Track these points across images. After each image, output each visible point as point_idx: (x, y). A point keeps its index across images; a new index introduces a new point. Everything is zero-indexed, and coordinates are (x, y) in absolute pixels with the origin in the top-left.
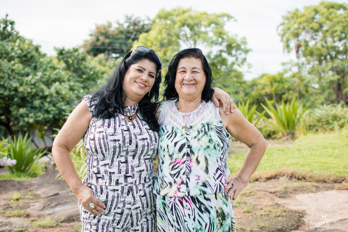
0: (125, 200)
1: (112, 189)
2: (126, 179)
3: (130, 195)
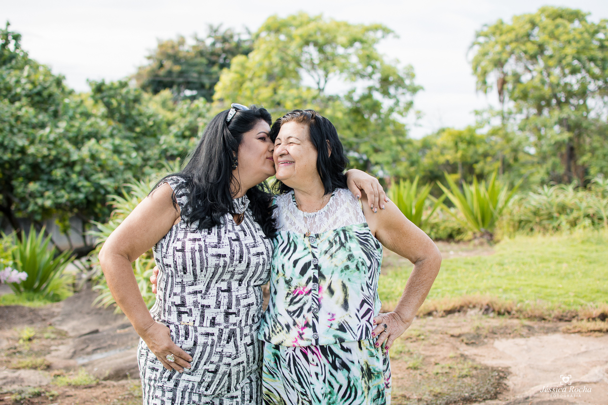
0: (222, 351)
1: (204, 332)
2: (227, 317)
3: (232, 343)
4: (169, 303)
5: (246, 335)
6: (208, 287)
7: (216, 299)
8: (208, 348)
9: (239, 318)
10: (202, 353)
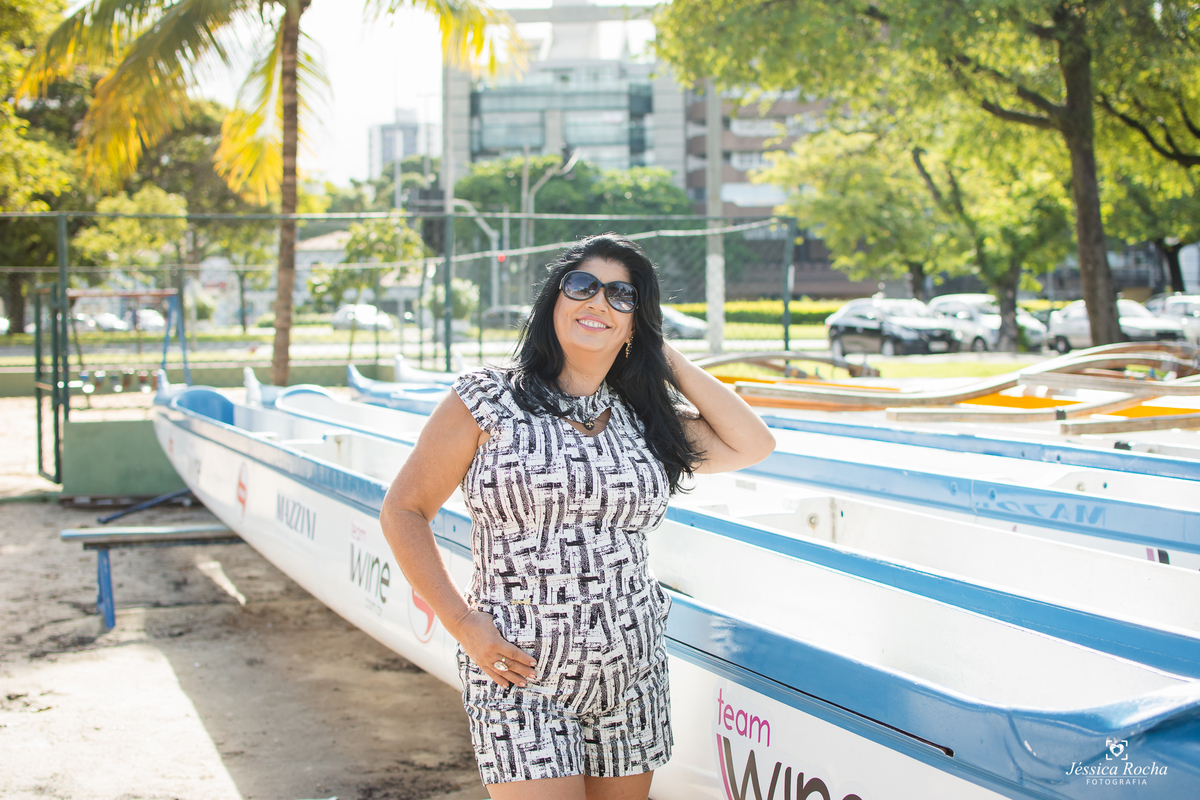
4: (490, 572)
5: (621, 613)
6: (544, 540)
7: (560, 559)
8: (561, 639)
9: (605, 586)
10: (553, 648)
